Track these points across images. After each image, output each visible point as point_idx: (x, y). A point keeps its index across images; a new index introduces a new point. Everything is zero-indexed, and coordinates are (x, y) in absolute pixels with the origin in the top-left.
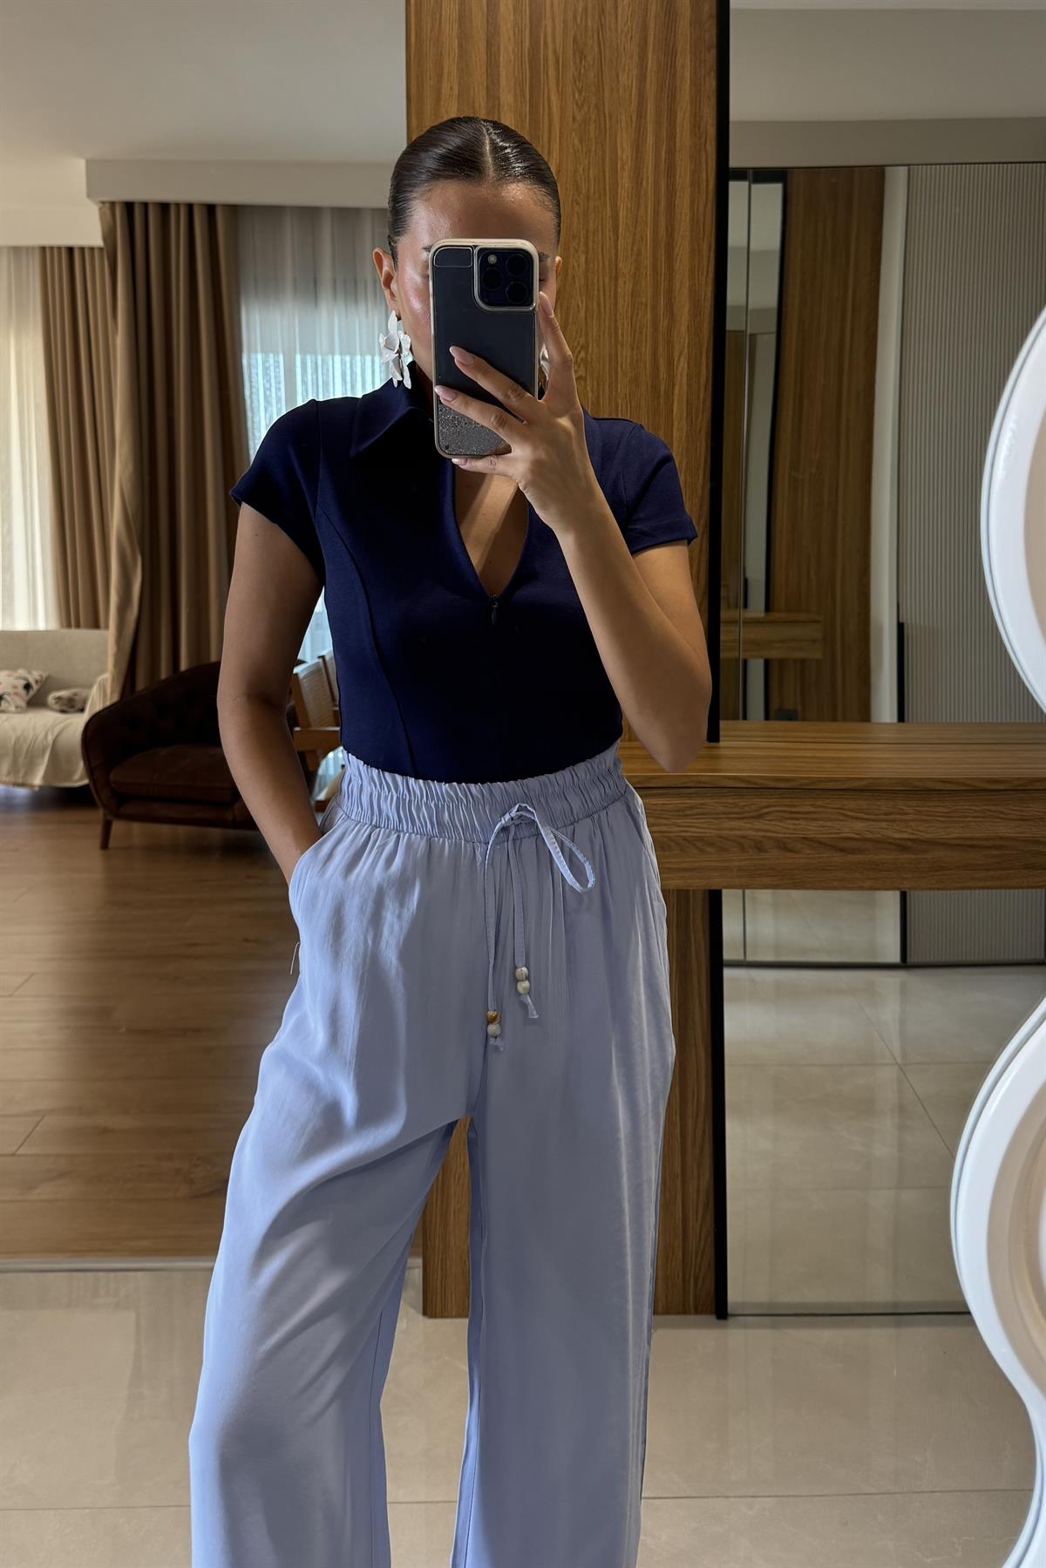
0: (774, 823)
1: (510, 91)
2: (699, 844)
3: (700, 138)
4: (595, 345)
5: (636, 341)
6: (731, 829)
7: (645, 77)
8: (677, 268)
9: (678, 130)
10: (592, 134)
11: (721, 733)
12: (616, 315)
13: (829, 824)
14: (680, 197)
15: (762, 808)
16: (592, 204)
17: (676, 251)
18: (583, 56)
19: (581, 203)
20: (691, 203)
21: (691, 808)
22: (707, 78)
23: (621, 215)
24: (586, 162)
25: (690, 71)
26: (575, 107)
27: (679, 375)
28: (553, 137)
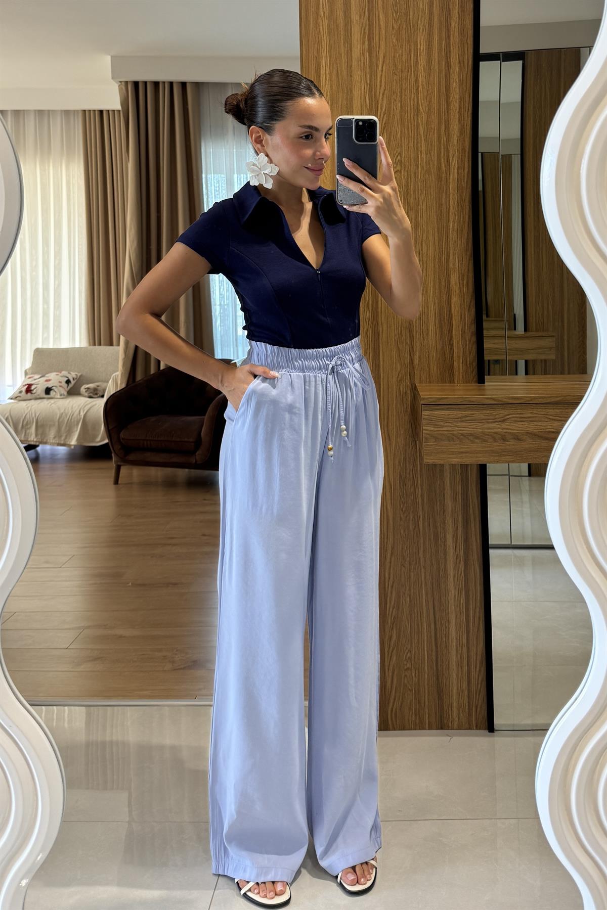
0: (512, 424)
1: (357, 13)
2: (471, 438)
3: (463, 37)
4: (406, 152)
5: (429, 150)
6: (489, 429)
8: (451, 108)
9: (452, 33)
10: (404, 36)
12: (417, 135)
14: (453, 69)
15: (505, 415)
16: (404, 75)
17: (451, 99)
19: (398, 74)
20: (460, 73)
21: (466, 416)
22: (468, 3)
23: (420, 80)
24: (401, 51)
26: (394, 21)
27: (452, 169)
28: (381, 38)
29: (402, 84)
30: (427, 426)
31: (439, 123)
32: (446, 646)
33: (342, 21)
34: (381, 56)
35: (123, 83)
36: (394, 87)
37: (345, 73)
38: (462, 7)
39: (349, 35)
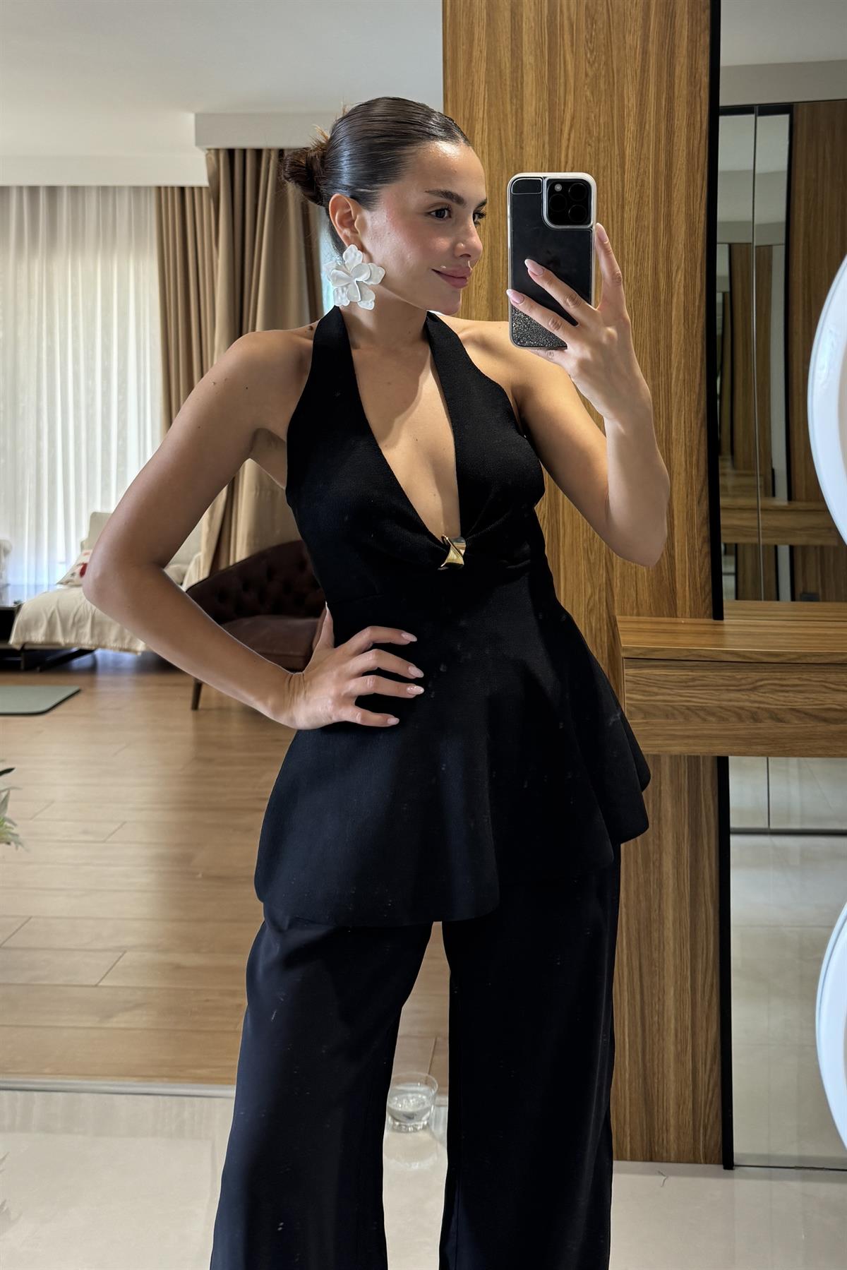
0: (767, 695)
1: (531, 53)
2: (702, 714)
3: (695, 87)
5: (640, 258)
6: (730, 701)
7: (648, 37)
8: (675, 196)
9: (677, 81)
10: (602, 87)
11: (725, 611)
12: (622, 237)
13: (814, 696)
14: (678, 136)
15: (757, 681)
16: (602, 145)
17: (674, 181)
18: (594, 21)
19: (593, 145)
20: (688, 142)
21: (694, 680)
22: (702, 36)
23: (627, 153)
24: (597, 110)
25: (687, 29)
26: (587, 64)
27: (677, 286)
28: (568, 90)
29: (599, 159)
30: (631, 693)
31: (656, 220)
32: (659, 1029)
33: (508, 65)
34: (568, 117)
35: (213, 151)
36: (588, 164)
37: (512, 142)
38: (693, 41)
39: (519, 86)
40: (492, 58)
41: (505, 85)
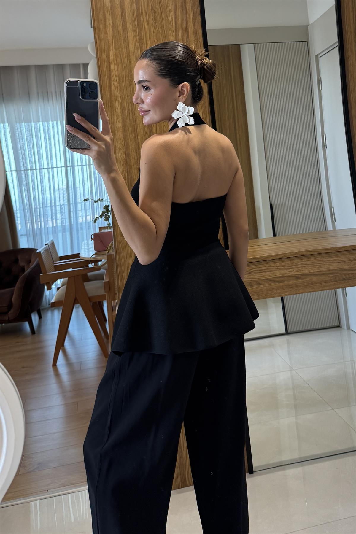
0: (255, 275)
1: (130, 24)
3: (197, 38)
7: (177, 18)
10: (161, 37)
13: (272, 273)
15: (250, 270)
18: (155, 12)
22: (198, 18)
25: (192, 15)
26: (154, 28)
28: (147, 39)
33: (121, 29)
37: (126, 60)
38: (194, 20)
39: (127, 37)
40: (114, 26)
41: (121, 36)
